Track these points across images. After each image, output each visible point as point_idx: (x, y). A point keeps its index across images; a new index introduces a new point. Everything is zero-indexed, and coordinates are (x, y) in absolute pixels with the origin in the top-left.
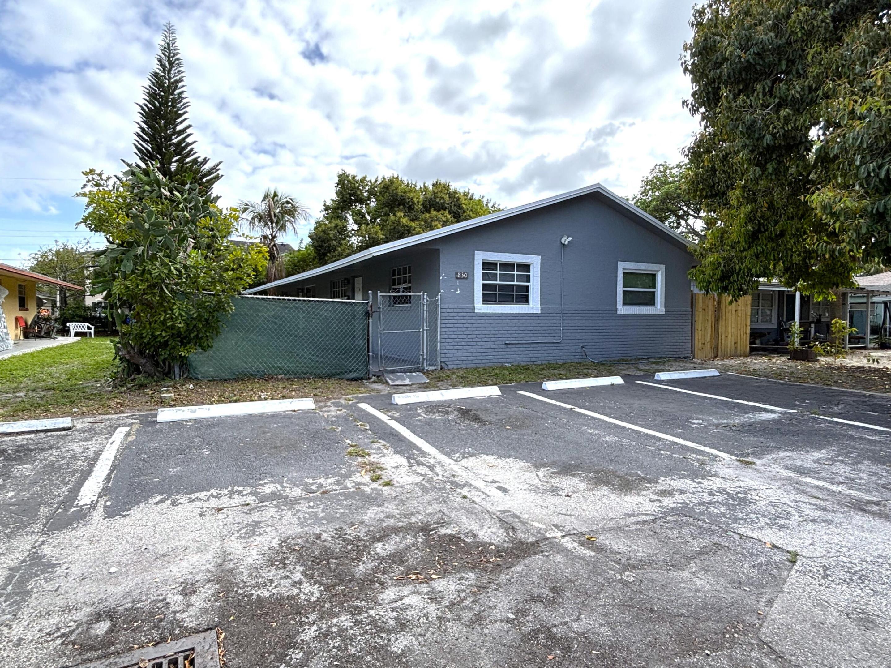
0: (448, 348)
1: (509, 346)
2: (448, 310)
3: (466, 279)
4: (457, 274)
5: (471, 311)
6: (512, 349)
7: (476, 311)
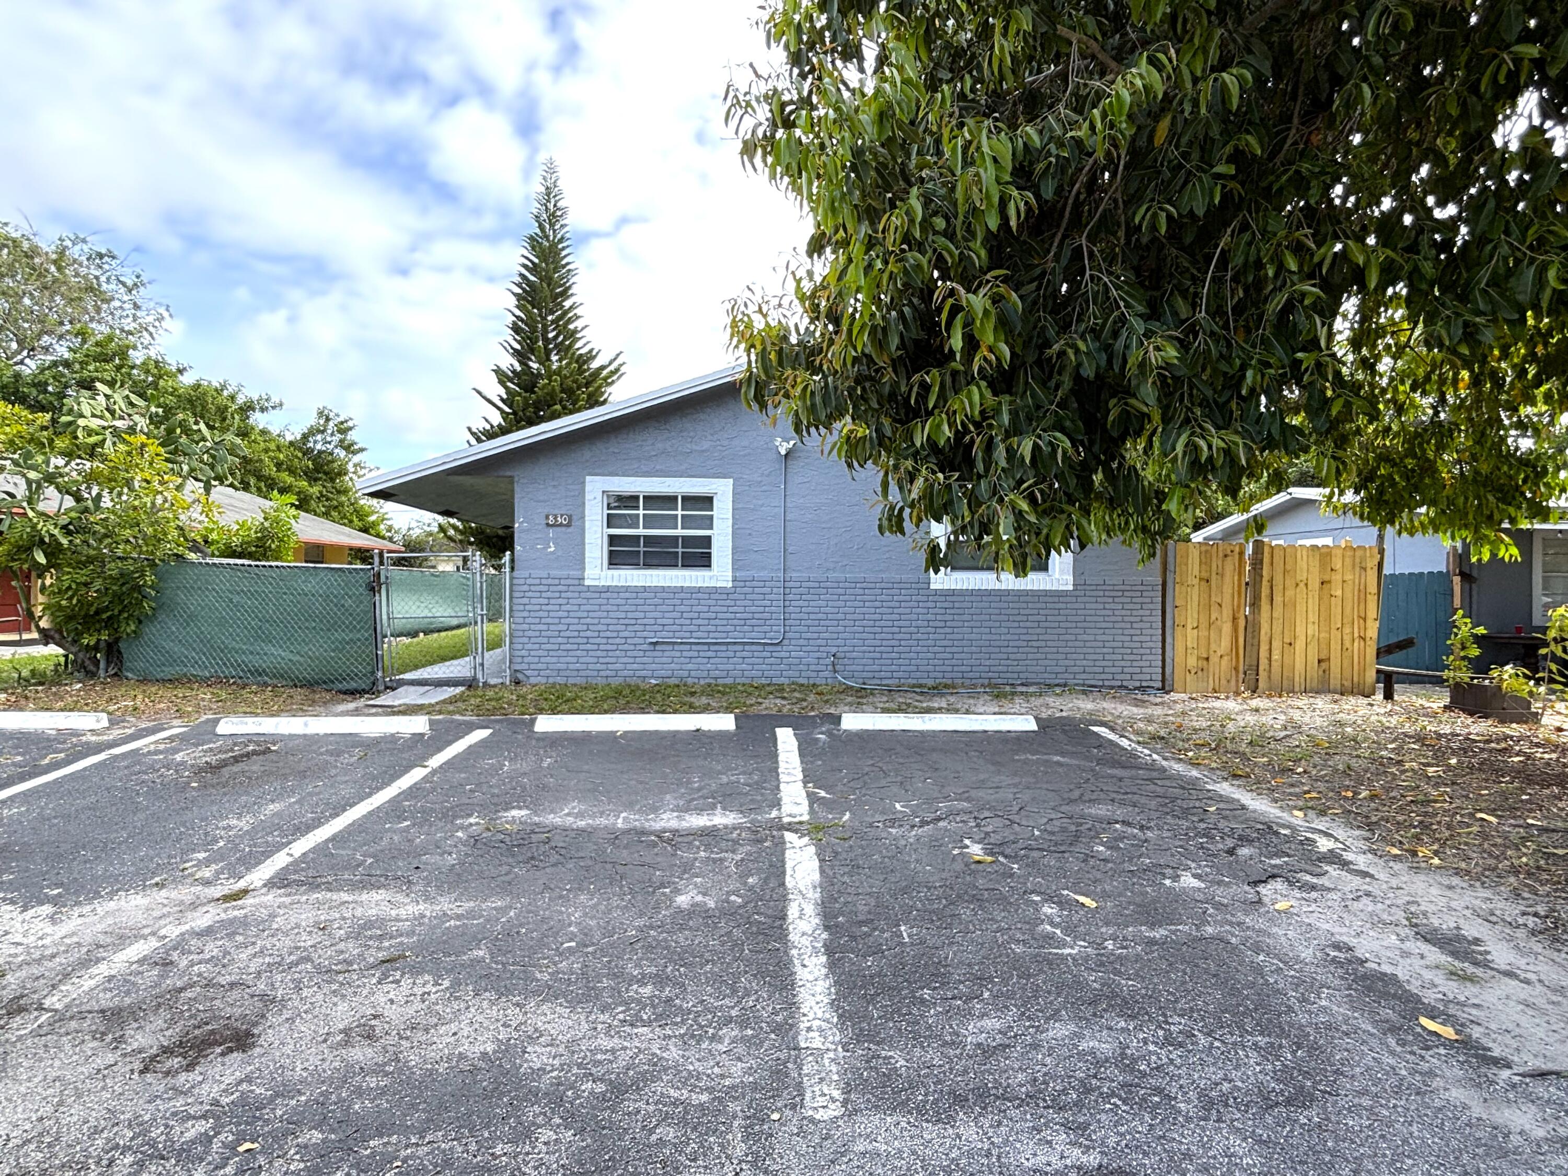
0: (529, 646)
1: (658, 647)
2: (529, 581)
3: (569, 525)
4: (547, 517)
5: (576, 582)
6: (667, 654)
7: (587, 583)
